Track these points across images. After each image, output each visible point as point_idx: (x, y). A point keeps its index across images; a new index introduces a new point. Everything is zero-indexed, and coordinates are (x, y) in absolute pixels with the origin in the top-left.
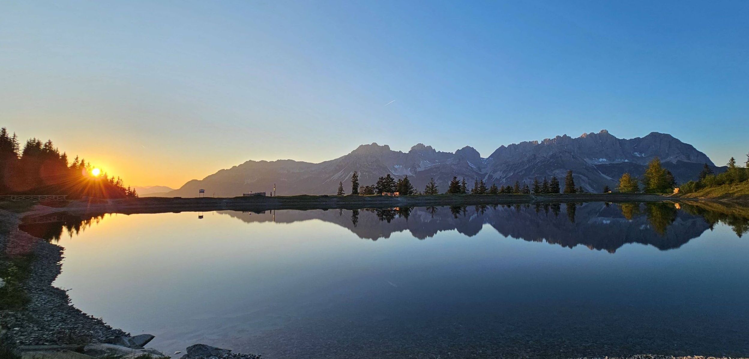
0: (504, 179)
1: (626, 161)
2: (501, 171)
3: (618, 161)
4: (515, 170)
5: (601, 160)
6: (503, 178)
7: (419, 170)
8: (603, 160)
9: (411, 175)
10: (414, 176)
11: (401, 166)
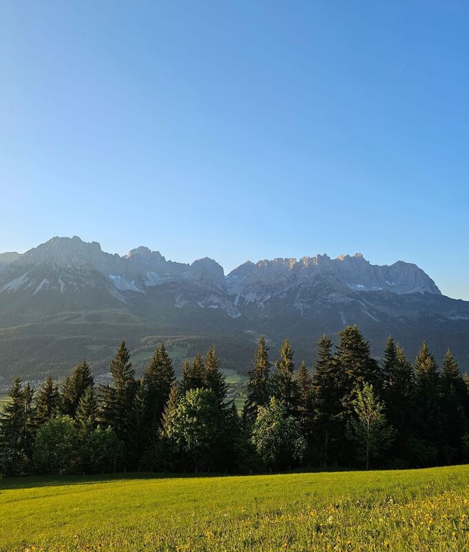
0: (262, 303)
1: (381, 289)
2: (253, 292)
3: (374, 289)
4: (273, 292)
5: (359, 286)
6: (260, 301)
7: (147, 284)
8: (361, 287)
9: (138, 291)
10: (143, 292)
11: (119, 277)
